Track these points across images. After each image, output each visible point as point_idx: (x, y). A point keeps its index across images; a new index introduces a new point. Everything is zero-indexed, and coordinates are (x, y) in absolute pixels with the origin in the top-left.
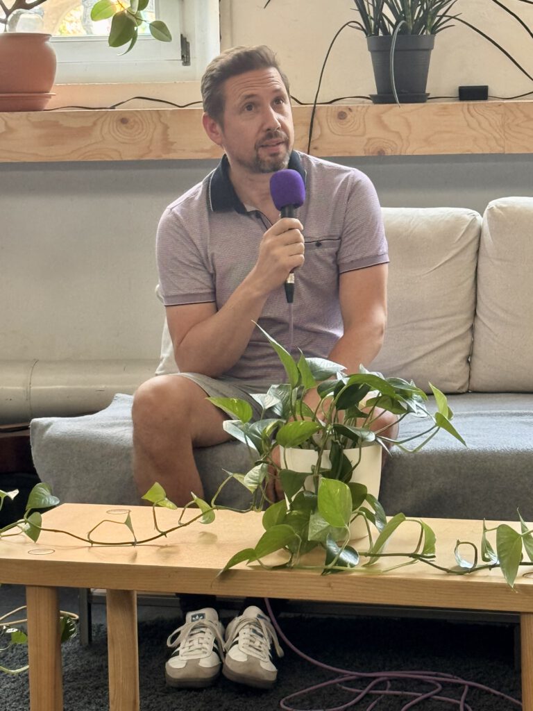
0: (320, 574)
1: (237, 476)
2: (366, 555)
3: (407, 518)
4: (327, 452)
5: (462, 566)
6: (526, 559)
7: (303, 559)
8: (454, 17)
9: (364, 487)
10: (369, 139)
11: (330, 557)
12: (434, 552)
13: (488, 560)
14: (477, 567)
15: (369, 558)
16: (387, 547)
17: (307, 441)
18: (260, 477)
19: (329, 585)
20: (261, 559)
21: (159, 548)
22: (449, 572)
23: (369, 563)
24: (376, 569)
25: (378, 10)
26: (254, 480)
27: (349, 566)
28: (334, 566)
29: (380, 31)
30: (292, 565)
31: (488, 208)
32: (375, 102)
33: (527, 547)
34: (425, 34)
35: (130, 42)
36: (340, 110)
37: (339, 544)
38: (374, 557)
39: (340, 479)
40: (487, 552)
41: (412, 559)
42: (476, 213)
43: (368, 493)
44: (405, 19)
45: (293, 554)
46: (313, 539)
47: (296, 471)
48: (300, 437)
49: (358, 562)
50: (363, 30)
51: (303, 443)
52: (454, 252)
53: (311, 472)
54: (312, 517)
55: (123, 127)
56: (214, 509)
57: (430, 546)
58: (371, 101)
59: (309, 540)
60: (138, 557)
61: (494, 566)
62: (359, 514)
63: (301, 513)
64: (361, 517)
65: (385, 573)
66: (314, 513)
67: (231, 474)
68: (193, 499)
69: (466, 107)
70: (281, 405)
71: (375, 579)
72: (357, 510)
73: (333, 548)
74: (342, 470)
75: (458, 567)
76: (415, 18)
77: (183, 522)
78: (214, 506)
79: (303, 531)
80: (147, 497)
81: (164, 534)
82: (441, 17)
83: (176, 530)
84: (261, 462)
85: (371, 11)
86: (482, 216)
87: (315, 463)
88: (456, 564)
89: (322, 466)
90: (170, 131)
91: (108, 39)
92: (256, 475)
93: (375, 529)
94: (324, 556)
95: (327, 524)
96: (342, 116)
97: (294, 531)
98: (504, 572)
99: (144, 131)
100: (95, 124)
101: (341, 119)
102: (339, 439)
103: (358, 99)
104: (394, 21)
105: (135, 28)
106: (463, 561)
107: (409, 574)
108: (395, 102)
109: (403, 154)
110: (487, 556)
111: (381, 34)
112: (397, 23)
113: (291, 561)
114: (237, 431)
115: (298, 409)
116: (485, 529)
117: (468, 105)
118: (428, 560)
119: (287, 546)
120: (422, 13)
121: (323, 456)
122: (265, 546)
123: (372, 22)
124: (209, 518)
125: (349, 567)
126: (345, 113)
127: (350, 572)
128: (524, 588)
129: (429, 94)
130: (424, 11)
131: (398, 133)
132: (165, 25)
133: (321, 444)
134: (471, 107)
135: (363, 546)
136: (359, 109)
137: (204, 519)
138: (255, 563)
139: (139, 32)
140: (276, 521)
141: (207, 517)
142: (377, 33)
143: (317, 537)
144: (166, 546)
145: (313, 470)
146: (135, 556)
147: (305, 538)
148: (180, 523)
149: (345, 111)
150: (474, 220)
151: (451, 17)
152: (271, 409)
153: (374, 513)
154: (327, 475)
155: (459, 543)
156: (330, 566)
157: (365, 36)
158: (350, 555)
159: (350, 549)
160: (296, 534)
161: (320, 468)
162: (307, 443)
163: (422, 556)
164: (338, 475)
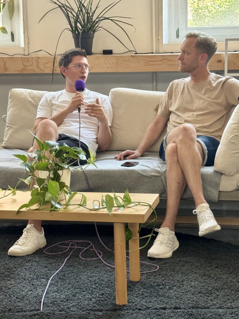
0: (49, 212)
1: (23, 180)
3: (78, 193)
5: (95, 208)
6: (115, 205)
7: (44, 207)
8: (101, 27)
9: (64, 183)
11: (52, 206)
12: (86, 204)
14: (100, 208)
15: (65, 206)
16: (72, 202)
18: (30, 180)
19: (52, 215)
20: (30, 207)
22: (91, 210)
23: (65, 208)
24: (67, 210)
25: (76, 24)
28: (54, 209)
30: (40, 209)
31: (111, 91)
33: (116, 201)
34: (91, 33)
37: (55, 202)
38: (67, 206)
40: (103, 203)
41: (79, 206)
43: (66, 185)
44: (84, 27)
45: (41, 205)
47: (42, 178)
48: (43, 167)
49: (61, 207)
50: (71, 31)
51: (44, 169)
54: (47, 193)
57: (85, 202)
59: (45, 200)
61: (105, 208)
63: (43, 192)
65: (70, 211)
67: (21, 179)
68: (9, 188)
69: (104, 57)
70: (38, 156)
71: (67, 213)
72: (62, 191)
73: (53, 203)
76: (88, 27)
77: (5, 195)
78: (16, 190)
79: (44, 198)
82: (96, 27)
83: (3, 198)
84: (31, 175)
85: (73, 25)
87: (48, 175)
88: (93, 207)
89: (50, 176)
93: (68, 196)
94: (50, 206)
95: (51, 196)
98: (107, 210)
102: (56, 168)
104: (81, 28)
106: (96, 206)
107: (78, 211)
110: (103, 205)
111: (77, 32)
113: (40, 208)
114: (23, 165)
115: (43, 157)
116: (103, 196)
118: (84, 206)
119: (39, 203)
120: (90, 26)
121: (51, 173)
122: (31, 203)
123: (74, 28)
124: (14, 194)
125: (58, 209)
127: (59, 211)
128: (114, 215)
129: (93, 52)
132: (5, 28)
133: (50, 169)
134: (106, 57)
135: (64, 202)
137: (12, 194)
138: (28, 208)
140: (35, 195)
142: (75, 32)
143: (48, 199)
145: (47, 177)
152: (34, 158)
153: (68, 192)
154: (53, 179)
156: (52, 209)
157: (72, 33)
158: (59, 205)
159: (59, 203)
160: (41, 199)
161: (49, 177)
162: (46, 169)
163: (82, 205)
164: (56, 179)
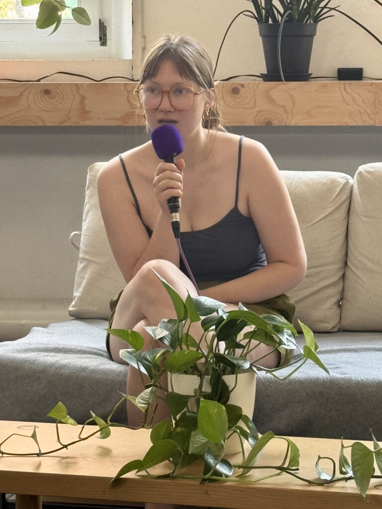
0: (198, 483)
1: (130, 398)
2: (239, 467)
3: (275, 436)
4: (207, 378)
5: (323, 477)
6: (377, 472)
7: (185, 470)
8: (334, 9)
9: (240, 409)
10: (259, 112)
11: (208, 468)
12: (298, 465)
13: (345, 473)
14: (335, 479)
15: (242, 470)
16: (258, 461)
17: (191, 367)
18: (149, 398)
19: (206, 493)
20: (148, 470)
21: (60, 459)
22: (310, 483)
23: (242, 474)
24: (248, 479)
25: (269, 1)
26: (145, 401)
27: (224, 476)
28: (211, 477)
29: (270, 20)
30: (175, 475)
31: (357, 172)
32: (265, 80)
33: (379, 462)
34: (308, 22)
35: (54, 25)
36: (235, 86)
37: (216, 457)
38: (246, 469)
39: (219, 401)
40: (344, 466)
41: (279, 471)
42: (348, 177)
43: (243, 413)
44: (291, 9)
45: (176, 465)
46: (194, 453)
47: (181, 394)
48: (185, 365)
49: (232, 473)
50: (256, 18)
51: (187, 369)
52: (330, 210)
53: (194, 395)
54: (193, 433)
55: (46, 97)
56: (110, 426)
57: (295, 461)
58: (261, 79)
59: (190, 453)
60: (42, 465)
61: (350, 478)
62: (235, 432)
63: (184, 430)
64: (236, 434)
65: (254, 483)
66: (194, 430)
67: (124, 395)
68: (92, 417)
69: (342, 86)
70: (170, 336)
71: (247, 488)
72: (233, 428)
73: (211, 461)
74: (221, 393)
75: (319, 479)
76: (300, 9)
77: (83, 436)
78: (109, 423)
79: (186, 445)
80: (51, 414)
81: (66, 446)
82: (323, 8)
83: (76, 443)
84: (150, 386)
86: (353, 178)
87: (197, 387)
88: (317, 476)
89: (203, 389)
90: (86, 102)
91: (35, 22)
92: (146, 396)
93: (248, 444)
94: (202, 468)
95: (206, 440)
96: (235, 91)
97: (177, 445)
98: (357, 483)
99: (64, 101)
100: (21, 94)
101: (234, 94)
102: (219, 367)
103: (251, 77)
104: (282, 11)
105: (59, 13)
106: (324, 474)
107: (275, 484)
108: (281, 80)
109: (287, 125)
110: (344, 470)
111: (270, 22)
112: (285, 13)
113: (174, 472)
114: (131, 358)
115: (184, 340)
116: (343, 446)
117: (344, 84)
118: (293, 472)
119: (171, 459)
120: (306, 5)
121: (204, 381)
122: (151, 458)
123: (264, 12)
124: (105, 434)
126: (237, 88)
127: (225, 481)
128: (374, 498)
129: (311, 74)
130: (308, 3)
131: (283, 107)
132: (85, 10)
133: (203, 370)
134: (347, 85)
135: (238, 460)
136: (250, 86)
137: (101, 434)
138: (143, 473)
139: (63, 17)
140: (162, 437)
141: (104, 432)
142: (267, 21)
143: (198, 450)
144: (67, 457)
145: (195, 393)
146: (39, 465)
147: (186, 452)
148: (80, 438)
149: (239, 87)
150: (347, 182)
151: (331, 9)
152: (161, 339)
153: (248, 431)
154: (208, 397)
155: (320, 458)
156: (207, 476)
157: (257, 23)
158: (225, 467)
159: (225, 462)
160: (179, 448)
161: (201, 391)
162: (191, 370)
163: (287, 468)
164: (217, 398)
